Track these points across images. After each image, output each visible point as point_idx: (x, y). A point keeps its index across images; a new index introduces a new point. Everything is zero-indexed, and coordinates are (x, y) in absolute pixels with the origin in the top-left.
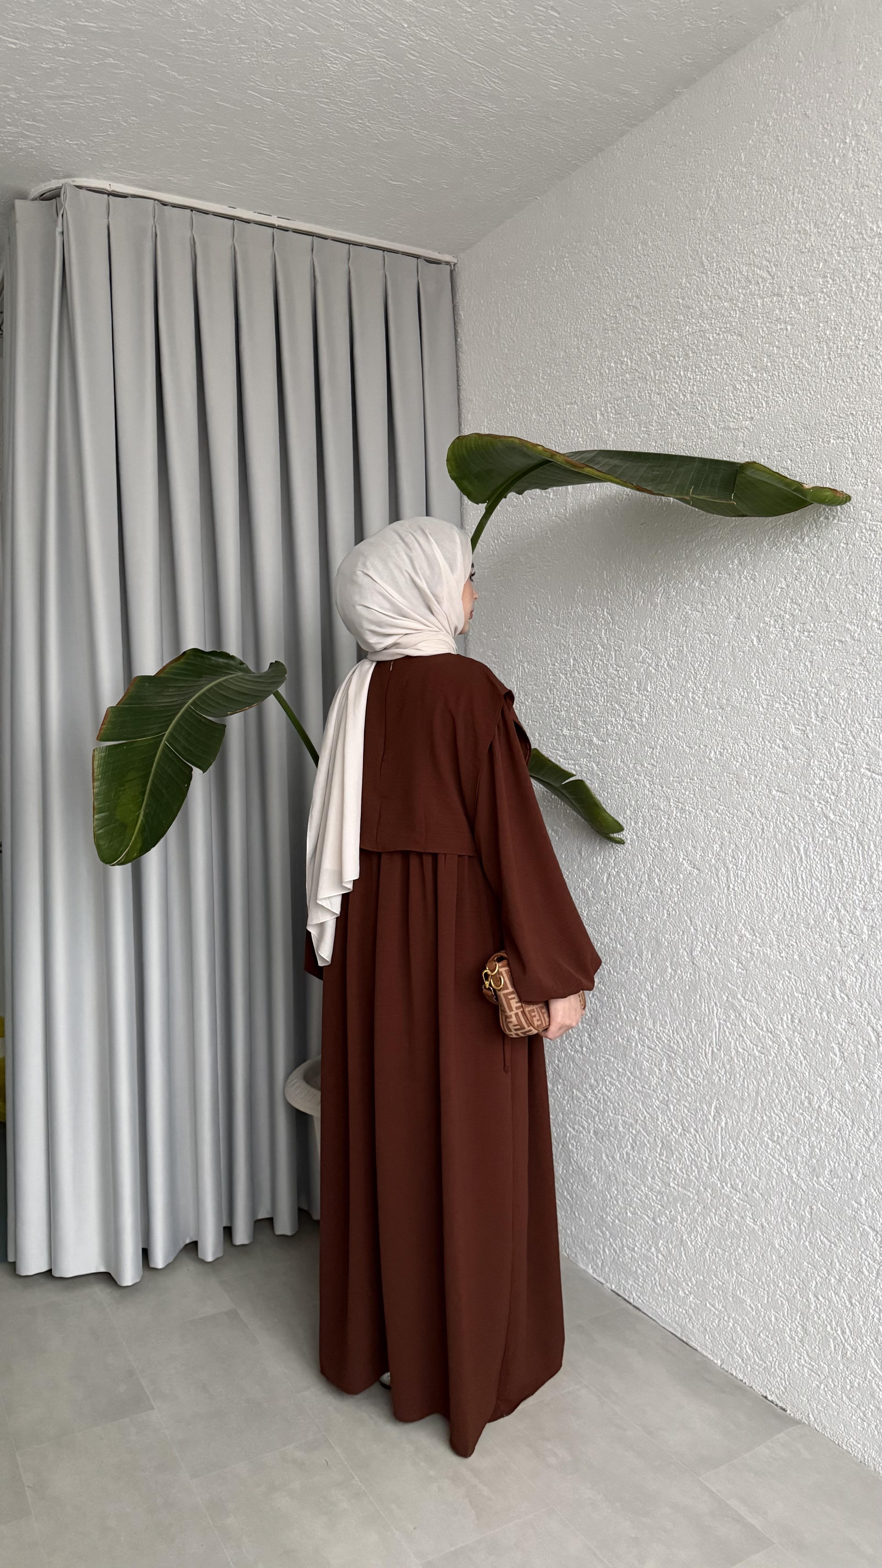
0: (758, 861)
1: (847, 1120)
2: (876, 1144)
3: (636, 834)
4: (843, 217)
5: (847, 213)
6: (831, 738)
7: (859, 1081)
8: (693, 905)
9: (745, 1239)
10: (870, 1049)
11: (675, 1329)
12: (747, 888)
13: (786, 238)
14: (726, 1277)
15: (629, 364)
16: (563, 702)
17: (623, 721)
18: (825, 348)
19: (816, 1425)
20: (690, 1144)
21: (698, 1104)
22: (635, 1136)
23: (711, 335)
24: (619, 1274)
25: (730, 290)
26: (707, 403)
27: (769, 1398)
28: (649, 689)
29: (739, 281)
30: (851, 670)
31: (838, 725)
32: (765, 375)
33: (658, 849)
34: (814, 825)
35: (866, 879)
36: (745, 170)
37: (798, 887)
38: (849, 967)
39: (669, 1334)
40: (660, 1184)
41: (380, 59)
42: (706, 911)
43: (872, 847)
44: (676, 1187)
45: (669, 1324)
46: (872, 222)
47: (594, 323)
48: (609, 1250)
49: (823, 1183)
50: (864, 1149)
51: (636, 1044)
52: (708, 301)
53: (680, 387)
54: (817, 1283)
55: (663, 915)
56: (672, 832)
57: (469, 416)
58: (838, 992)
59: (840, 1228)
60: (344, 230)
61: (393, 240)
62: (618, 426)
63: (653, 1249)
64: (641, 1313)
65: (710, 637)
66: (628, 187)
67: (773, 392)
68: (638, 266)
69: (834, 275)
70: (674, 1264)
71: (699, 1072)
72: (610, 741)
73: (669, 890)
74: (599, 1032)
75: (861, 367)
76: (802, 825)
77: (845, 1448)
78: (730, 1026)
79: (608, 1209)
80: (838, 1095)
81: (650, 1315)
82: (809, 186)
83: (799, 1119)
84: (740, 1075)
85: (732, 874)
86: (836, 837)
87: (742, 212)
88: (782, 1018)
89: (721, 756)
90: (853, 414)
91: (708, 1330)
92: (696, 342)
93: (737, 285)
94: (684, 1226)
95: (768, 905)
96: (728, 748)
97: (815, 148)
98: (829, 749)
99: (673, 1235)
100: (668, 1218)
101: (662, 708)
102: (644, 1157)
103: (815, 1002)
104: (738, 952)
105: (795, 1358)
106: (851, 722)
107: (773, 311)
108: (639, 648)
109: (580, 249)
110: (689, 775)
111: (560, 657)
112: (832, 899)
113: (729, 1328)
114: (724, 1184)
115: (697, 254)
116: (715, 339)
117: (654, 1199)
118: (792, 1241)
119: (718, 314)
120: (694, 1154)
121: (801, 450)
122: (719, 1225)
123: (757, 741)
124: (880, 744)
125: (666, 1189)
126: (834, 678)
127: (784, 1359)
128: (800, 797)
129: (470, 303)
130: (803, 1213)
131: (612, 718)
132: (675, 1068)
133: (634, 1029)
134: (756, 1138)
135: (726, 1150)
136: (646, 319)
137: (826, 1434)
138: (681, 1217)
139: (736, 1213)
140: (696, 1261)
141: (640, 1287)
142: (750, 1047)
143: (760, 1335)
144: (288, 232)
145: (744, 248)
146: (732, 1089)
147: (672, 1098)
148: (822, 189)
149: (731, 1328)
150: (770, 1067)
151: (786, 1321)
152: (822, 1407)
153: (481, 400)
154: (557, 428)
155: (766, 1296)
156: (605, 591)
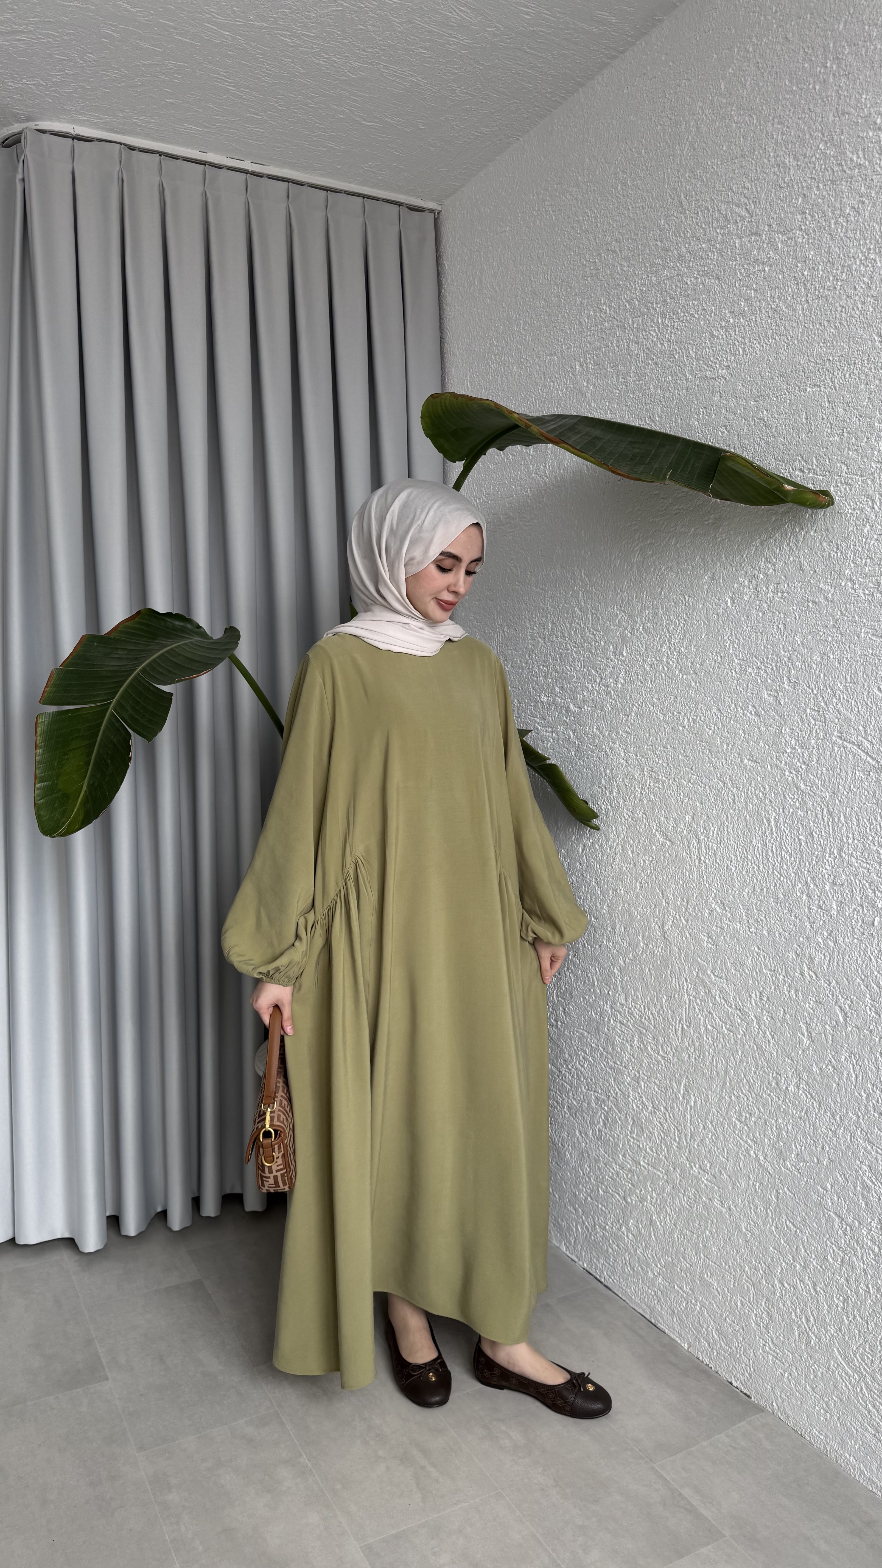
0: (729, 832)
1: (814, 1102)
2: (842, 1128)
4: (823, 148)
5: (826, 143)
6: (803, 704)
7: (826, 1062)
8: (665, 877)
9: (712, 1221)
10: (838, 1030)
11: (644, 1310)
12: (718, 861)
13: (765, 173)
14: (694, 1259)
15: (608, 312)
16: (541, 667)
17: (599, 687)
18: (803, 290)
19: (779, 1414)
20: (660, 1122)
21: (668, 1082)
22: (607, 1113)
23: (689, 279)
24: (591, 1253)
25: (708, 230)
26: (684, 351)
27: (734, 1384)
28: (625, 655)
29: (718, 221)
30: (824, 633)
31: (811, 691)
32: (742, 320)
33: (632, 819)
34: (784, 796)
35: (835, 852)
36: (724, 101)
37: (768, 860)
38: (818, 943)
39: (638, 1314)
40: (631, 1163)
42: (677, 884)
43: (842, 818)
44: (646, 1166)
45: (638, 1305)
46: (852, 153)
47: (574, 270)
48: (581, 1228)
49: (790, 1166)
50: (830, 1133)
51: (609, 1019)
52: (686, 243)
53: (657, 335)
54: (783, 1269)
55: (636, 887)
56: (645, 802)
58: (806, 969)
59: (806, 1214)
60: (322, 175)
61: (372, 187)
62: (596, 378)
63: (624, 1228)
64: (611, 1292)
65: (685, 599)
66: (609, 124)
67: (750, 338)
68: (617, 208)
69: (813, 211)
70: (643, 1244)
71: (669, 1049)
72: (586, 708)
73: (642, 862)
74: (573, 1007)
75: (839, 309)
76: (773, 795)
77: (808, 1439)
78: (699, 1003)
79: (580, 1186)
80: (805, 1076)
81: (621, 1296)
82: (789, 115)
83: (767, 1100)
84: (709, 1053)
85: (703, 846)
86: (806, 808)
87: (721, 147)
88: (750, 995)
89: (694, 723)
90: (830, 359)
91: (676, 1312)
92: (674, 287)
93: (715, 225)
94: (654, 1206)
95: (739, 878)
96: (701, 715)
97: (795, 74)
98: (801, 716)
99: (644, 1215)
100: (638, 1198)
101: (637, 673)
102: (615, 1135)
103: (784, 980)
104: (708, 926)
105: (759, 1345)
106: (824, 687)
107: (751, 252)
108: (616, 611)
109: (561, 191)
110: (663, 744)
111: (538, 621)
112: (801, 872)
113: (696, 1312)
114: (693, 1164)
115: (676, 192)
116: (693, 283)
117: (625, 1177)
118: (758, 1225)
119: (696, 256)
120: (663, 1132)
121: (777, 399)
122: (687, 1207)
123: (729, 707)
124: (852, 710)
125: (637, 1168)
126: (807, 641)
127: (749, 1345)
128: (771, 766)
129: (454, 252)
130: (770, 1197)
131: (588, 683)
132: (647, 1044)
133: (607, 1004)
134: (724, 1119)
135: (694, 1129)
136: (625, 264)
137: (790, 1424)
138: (650, 1196)
139: (705, 1195)
140: (665, 1242)
141: (611, 1266)
142: (719, 1025)
143: (726, 1319)
144: (263, 178)
145: (723, 185)
146: (701, 1067)
147: (643, 1076)
148: (801, 118)
149: (698, 1311)
150: (739, 1046)
151: (751, 1306)
152: (786, 1395)
153: (464, 353)
154: (538, 381)
155: (732, 1280)
156: (583, 551)
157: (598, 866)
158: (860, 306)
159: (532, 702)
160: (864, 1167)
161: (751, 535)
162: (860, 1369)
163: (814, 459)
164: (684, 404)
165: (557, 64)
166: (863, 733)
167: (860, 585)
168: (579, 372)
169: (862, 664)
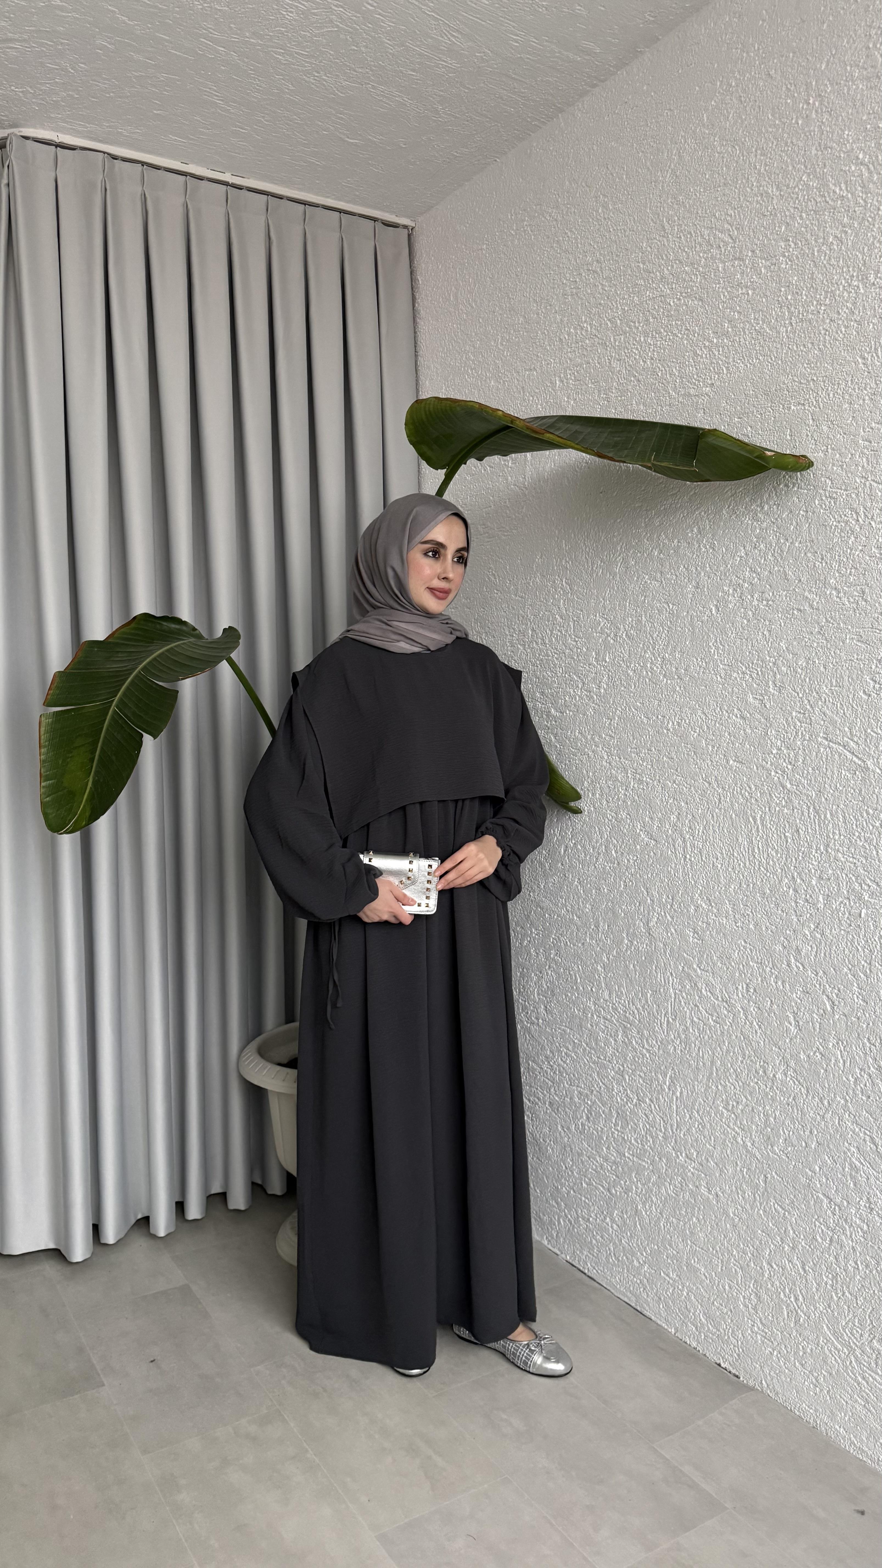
0: (714, 831)
1: (802, 1088)
2: (830, 1113)
4: (806, 180)
5: (809, 175)
6: (789, 708)
7: (814, 1049)
8: (649, 876)
9: (699, 1208)
10: (825, 1018)
11: (629, 1299)
13: (748, 201)
15: (589, 330)
17: (582, 692)
18: (787, 313)
19: (768, 1392)
20: (645, 1114)
21: (653, 1074)
22: (590, 1107)
23: (672, 300)
24: (574, 1245)
25: (691, 254)
26: (667, 369)
27: (723, 1365)
28: (608, 660)
29: (701, 245)
30: (810, 639)
31: (796, 695)
32: (725, 341)
33: (616, 820)
34: (770, 794)
35: (822, 848)
36: (707, 132)
37: (755, 857)
38: (805, 935)
39: (624, 1303)
40: (615, 1155)
41: (336, 9)
42: (662, 882)
43: (828, 816)
44: (631, 1158)
45: (624, 1294)
46: (835, 185)
47: (554, 288)
48: (564, 1221)
49: (777, 1151)
50: (818, 1117)
51: (592, 1015)
52: (669, 265)
53: (640, 352)
54: (771, 1251)
55: (620, 886)
56: (629, 803)
57: (427, 380)
58: (793, 961)
59: (795, 1196)
60: (300, 189)
61: (349, 202)
62: (577, 393)
63: (608, 1219)
64: (595, 1283)
65: (669, 607)
66: (589, 149)
67: (733, 358)
68: (598, 230)
69: (796, 239)
70: (629, 1234)
71: (654, 1042)
73: (626, 861)
75: (823, 332)
76: (759, 795)
77: (798, 1414)
78: (685, 996)
79: (563, 1180)
80: (792, 1064)
81: (605, 1286)
82: (771, 147)
83: (754, 1088)
84: (695, 1045)
85: (689, 845)
86: (793, 806)
87: (704, 175)
88: (737, 988)
89: (678, 726)
90: (813, 379)
91: (662, 1299)
92: (657, 307)
93: (698, 249)
94: (639, 1196)
95: (725, 875)
96: (686, 718)
97: (778, 109)
98: (786, 719)
99: (628, 1205)
100: (623, 1189)
101: (621, 678)
102: (599, 1128)
103: (771, 972)
104: (693, 922)
105: (748, 1326)
106: (809, 691)
107: (735, 276)
108: (598, 618)
109: (540, 212)
110: (647, 746)
111: (518, 628)
112: (788, 868)
113: (683, 1297)
114: (679, 1153)
115: (659, 217)
116: (676, 304)
117: (610, 1169)
118: (746, 1209)
119: (678, 278)
120: (649, 1124)
121: (762, 416)
122: (674, 1195)
123: (715, 711)
124: (837, 713)
125: (621, 1159)
126: (792, 647)
127: (737, 1326)
128: (757, 766)
129: (428, 268)
130: (757, 1182)
131: (570, 689)
132: (631, 1039)
133: (590, 1001)
134: (711, 1108)
135: (681, 1120)
136: (607, 284)
137: (780, 1401)
138: (636, 1187)
139: (691, 1183)
140: (651, 1231)
141: (595, 1257)
142: (705, 1017)
143: (713, 1303)
144: (242, 191)
145: (706, 211)
146: (687, 1059)
147: (628, 1069)
148: (784, 151)
149: (685, 1297)
150: (726, 1037)
151: (739, 1289)
152: (775, 1373)
153: (439, 368)
154: (516, 395)
155: (720, 1265)
156: (564, 561)
157: (581, 867)
158: (843, 330)
160: (852, 1149)
162: (850, 1343)
165: (540, 90)
166: (848, 734)
167: (845, 594)
169: (848, 668)
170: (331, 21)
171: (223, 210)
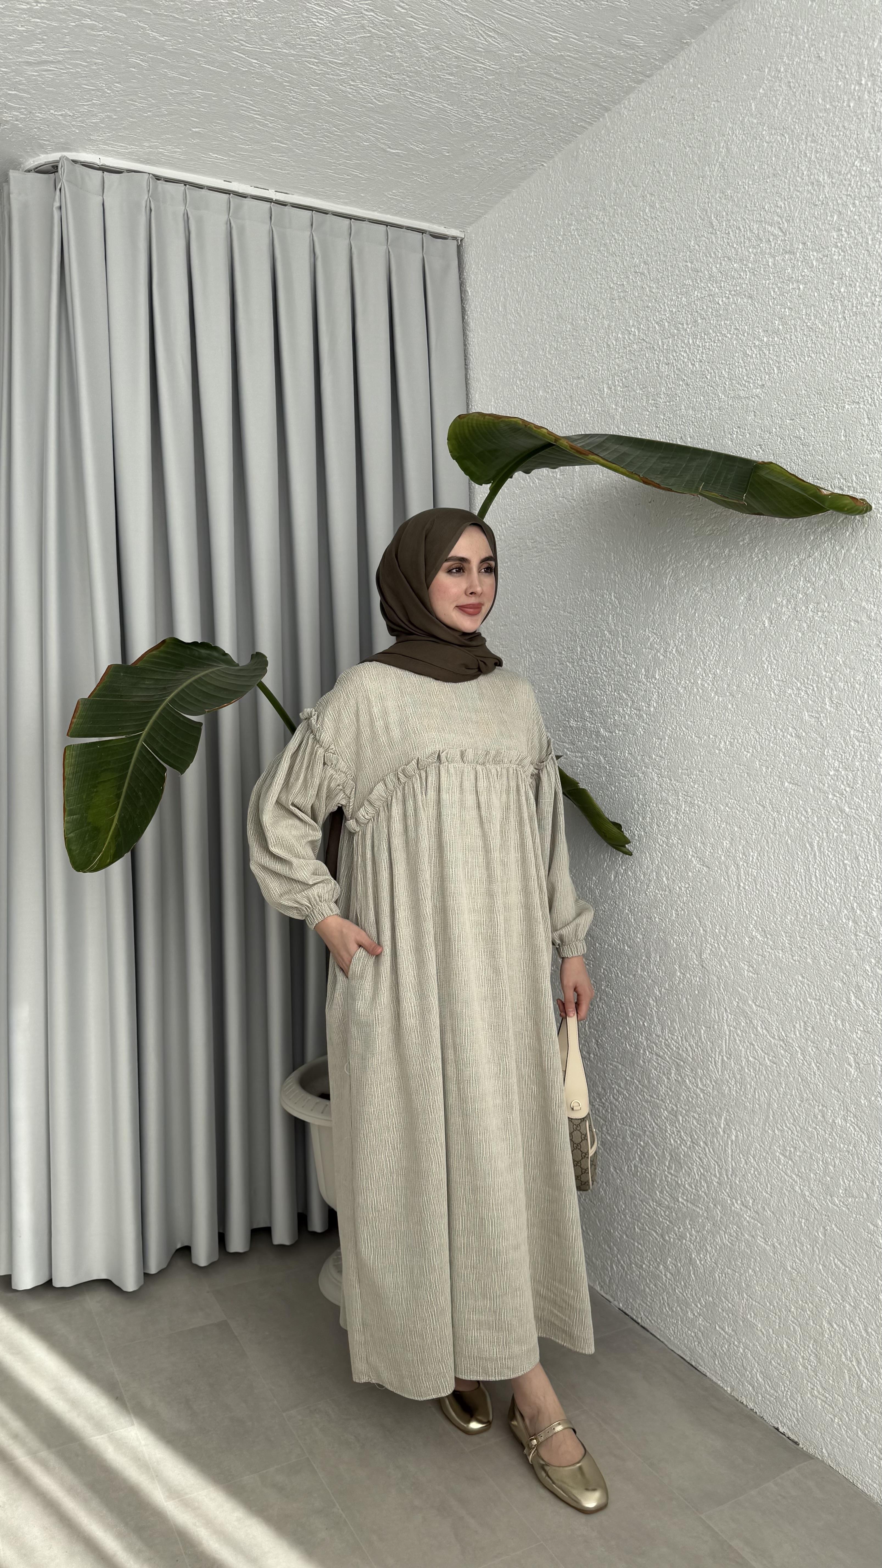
0: (769, 858)
1: (863, 1136)
3: (644, 830)
4: (858, 165)
5: (862, 160)
6: (846, 726)
7: (875, 1094)
8: (702, 905)
9: (755, 1260)
11: (683, 1352)
12: (758, 887)
13: (799, 191)
15: (637, 334)
16: (570, 692)
17: (631, 711)
18: (840, 307)
19: (830, 1462)
20: (699, 1157)
21: (708, 1116)
22: (643, 1148)
23: (721, 299)
24: (627, 1293)
25: (740, 250)
26: (716, 371)
27: (781, 1430)
28: (658, 678)
29: (750, 240)
30: (868, 652)
31: (854, 712)
32: (776, 339)
33: (667, 845)
34: (827, 819)
37: (811, 885)
38: (865, 971)
39: (678, 1357)
40: (668, 1199)
41: (367, 13)
42: (715, 911)
44: (685, 1203)
45: (678, 1347)
47: (601, 293)
48: (616, 1266)
49: (837, 1202)
51: (644, 1051)
52: (717, 263)
53: (688, 355)
54: (831, 1310)
55: (672, 915)
56: (680, 827)
57: (477, 396)
58: (853, 998)
59: (856, 1252)
60: (346, 204)
61: (396, 214)
62: (625, 400)
63: (661, 1266)
64: (648, 1334)
65: (720, 620)
67: (785, 357)
68: (645, 230)
69: (849, 228)
70: (683, 1283)
71: (708, 1082)
72: (617, 732)
73: (678, 889)
74: (606, 1039)
76: (816, 819)
77: (860, 1487)
78: (740, 1033)
79: (615, 1224)
80: (853, 1109)
81: (659, 1337)
82: (822, 133)
83: (812, 1133)
84: (751, 1086)
85: (742, 872)
86: (852, 832)
87: (752, 167)
88: (795, 1026)
89: (731, 746)
90: (869, 376)
91: (718, 1354)
92: (705, 308)
93: (747, 244)
94: (693, 1244)
95: (781, 905)
96: (738, 737)
97: (829, 92)
98: (844, 738)
99: (682, 1253)
100: (676, 1235)
101: (671, 696)
102: (652, 1171)
103: (829, 1009)
104: (748, 954)
105: (807, 1388)
106: (868, 708)
107: (785, 270)
108: (647, 634)
109: (587, 216)
110: (698, 767)
112: (847, 897)
113: (739, 1354)
114: (734, 1201)
115: (706, 213)
116: (725, 303)
117: (663, 1214)
118: (804, 1263)
119: (727, 276)
120: (703, 1168)
121: (815, 417)
122: (729, 1244)
123: (768, 729)
125: (675, 1204)
126: (849, 660)
127: (796, 1389)
128: (813, 789)
129: (477, 279)
130: (816, 1234)
131: (619, 707)
132: (685, 1077)
133: (642, 1036)
134: (768, 1153)
135: (736, 1164)
136: (654, 286)
137: (842, 1472)
138: (689, 1234)
139: (747, 1232)
140: (705, 1281)
141: (649, 1306)
142: (761, 1057)
143: (771, 1362)
144: (287, 207)
145: (754, 204)
146: (742, 1100)
147: (681, 1109)
148: (836, 136)
149: (742, 1355)
150: (782, 1078)
151: (798, 1349)
152: (836, 1442)
153: (488, 379)
154: (564, 404)
155: (777, 1321)
156: (613, 574)
157: (631, 894)
159: (560, 727)
161: (789, 554)
163: (854, 476)
164: (716, 424)
165: (584, 89)
168: (607, 395)
170: (363, 27)
171: (267, 227)
